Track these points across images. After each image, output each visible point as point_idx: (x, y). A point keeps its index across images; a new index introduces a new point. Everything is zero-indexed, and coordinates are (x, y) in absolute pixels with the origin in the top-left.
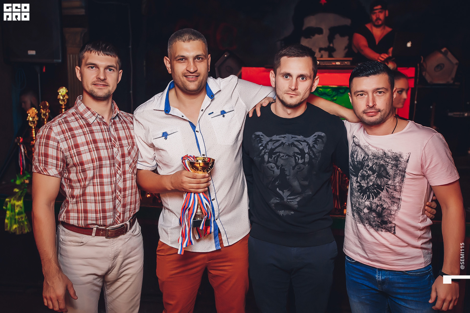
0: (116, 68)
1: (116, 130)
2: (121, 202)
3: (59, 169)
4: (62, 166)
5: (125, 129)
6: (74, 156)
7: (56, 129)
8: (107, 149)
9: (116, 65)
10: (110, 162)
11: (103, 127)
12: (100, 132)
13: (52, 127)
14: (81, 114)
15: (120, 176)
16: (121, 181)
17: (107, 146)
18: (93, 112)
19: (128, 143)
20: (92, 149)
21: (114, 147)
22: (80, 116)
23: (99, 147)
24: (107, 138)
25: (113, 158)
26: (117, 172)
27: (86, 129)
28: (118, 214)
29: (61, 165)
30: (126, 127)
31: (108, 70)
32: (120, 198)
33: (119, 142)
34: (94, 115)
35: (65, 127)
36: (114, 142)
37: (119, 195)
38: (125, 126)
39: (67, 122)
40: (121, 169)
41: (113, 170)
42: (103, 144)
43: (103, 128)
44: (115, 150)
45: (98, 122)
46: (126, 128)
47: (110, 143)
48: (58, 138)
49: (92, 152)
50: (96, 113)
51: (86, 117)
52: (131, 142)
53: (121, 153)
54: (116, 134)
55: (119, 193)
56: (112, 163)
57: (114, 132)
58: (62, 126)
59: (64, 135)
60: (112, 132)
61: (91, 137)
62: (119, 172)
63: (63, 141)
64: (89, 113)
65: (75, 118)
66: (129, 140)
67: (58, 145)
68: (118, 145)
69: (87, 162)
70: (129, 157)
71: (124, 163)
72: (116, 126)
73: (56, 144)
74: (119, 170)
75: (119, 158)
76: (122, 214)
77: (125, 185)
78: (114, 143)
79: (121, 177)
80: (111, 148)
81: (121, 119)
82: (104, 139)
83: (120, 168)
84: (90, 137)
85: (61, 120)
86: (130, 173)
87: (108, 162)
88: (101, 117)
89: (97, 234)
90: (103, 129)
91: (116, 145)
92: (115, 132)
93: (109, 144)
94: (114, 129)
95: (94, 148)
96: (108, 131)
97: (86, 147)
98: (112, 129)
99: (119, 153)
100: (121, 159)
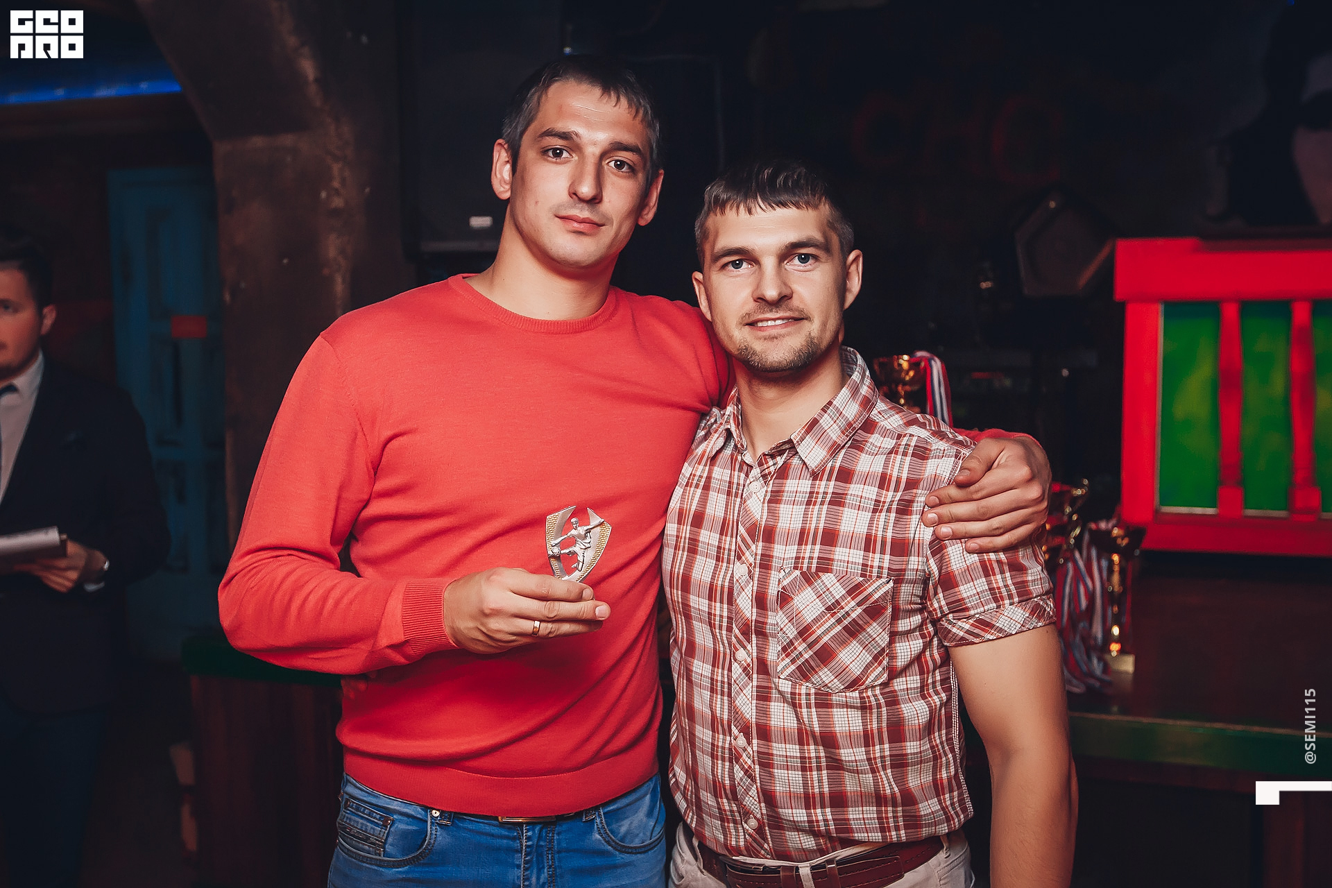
36: (743, 540)
68: (756, 554)
99: (750, 585)
100: (755, 610)
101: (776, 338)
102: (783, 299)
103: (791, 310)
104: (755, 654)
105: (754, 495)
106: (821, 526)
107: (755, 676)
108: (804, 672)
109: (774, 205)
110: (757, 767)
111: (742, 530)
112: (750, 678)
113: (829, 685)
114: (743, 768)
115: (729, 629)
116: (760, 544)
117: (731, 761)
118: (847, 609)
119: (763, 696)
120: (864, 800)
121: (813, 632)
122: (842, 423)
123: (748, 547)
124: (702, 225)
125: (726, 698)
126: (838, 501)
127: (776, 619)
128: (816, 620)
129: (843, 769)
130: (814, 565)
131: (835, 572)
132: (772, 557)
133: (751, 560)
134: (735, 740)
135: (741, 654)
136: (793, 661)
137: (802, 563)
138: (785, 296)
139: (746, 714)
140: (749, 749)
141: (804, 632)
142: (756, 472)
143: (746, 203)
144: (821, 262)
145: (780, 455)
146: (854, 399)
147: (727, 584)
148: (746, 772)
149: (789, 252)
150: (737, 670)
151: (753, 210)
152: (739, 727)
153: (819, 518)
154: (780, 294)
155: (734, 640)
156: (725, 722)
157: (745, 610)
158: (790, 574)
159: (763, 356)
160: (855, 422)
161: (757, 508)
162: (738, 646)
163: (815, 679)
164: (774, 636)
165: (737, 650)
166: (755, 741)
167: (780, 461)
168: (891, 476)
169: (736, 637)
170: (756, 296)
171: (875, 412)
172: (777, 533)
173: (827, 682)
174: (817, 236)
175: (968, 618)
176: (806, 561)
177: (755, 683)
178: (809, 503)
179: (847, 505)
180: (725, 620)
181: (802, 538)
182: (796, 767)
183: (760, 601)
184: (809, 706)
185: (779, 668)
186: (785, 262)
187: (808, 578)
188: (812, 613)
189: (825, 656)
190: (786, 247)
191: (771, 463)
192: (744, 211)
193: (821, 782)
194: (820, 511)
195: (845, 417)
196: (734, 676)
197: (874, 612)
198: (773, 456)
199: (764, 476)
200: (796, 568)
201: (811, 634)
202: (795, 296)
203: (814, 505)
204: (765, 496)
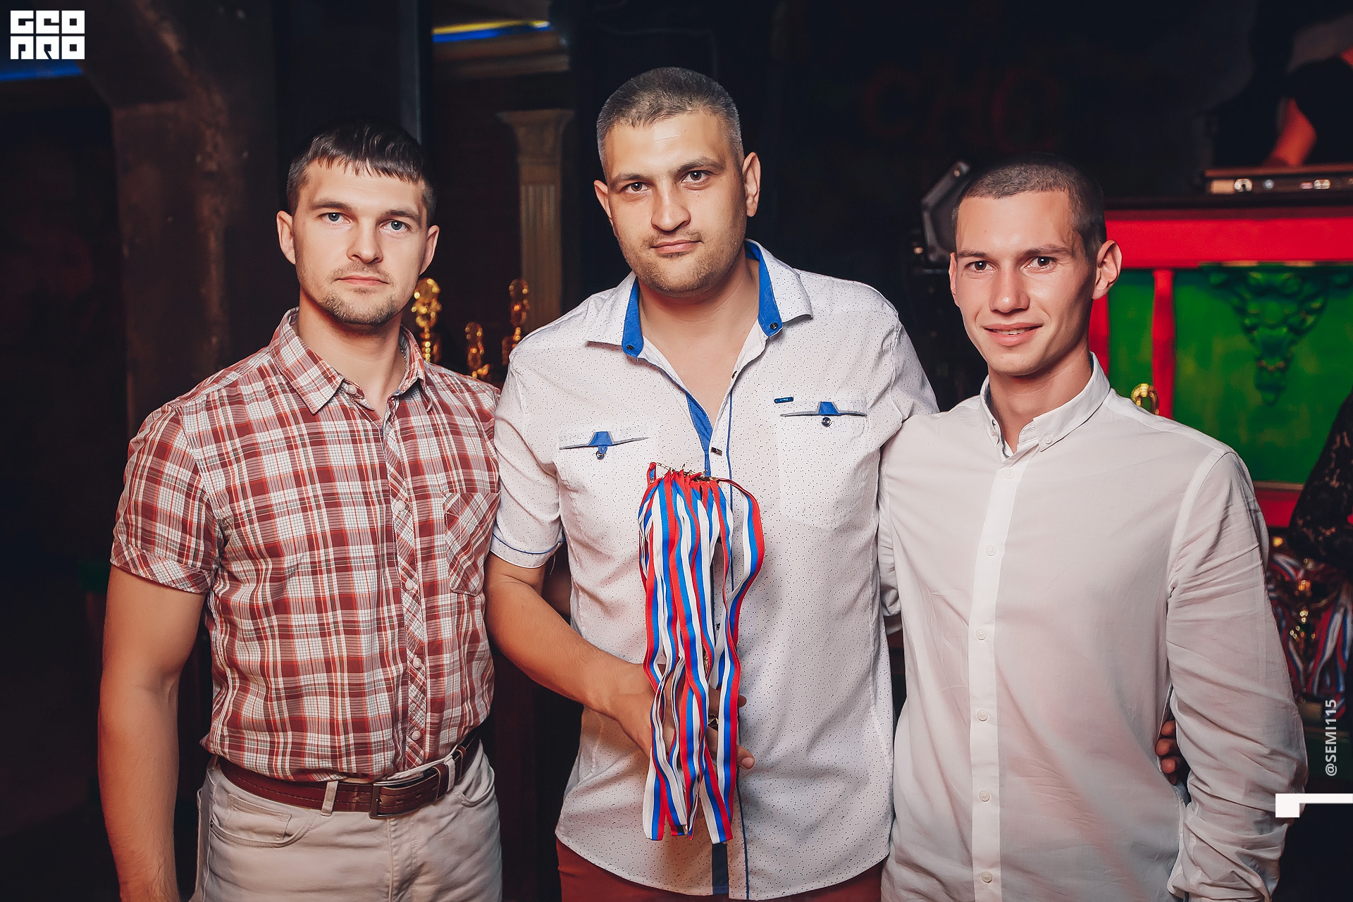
0: (418, 219)
1: (408, 435)
2: (424, 692)
3: (190, 562)
4: (201, 554)
5: (443, 434)
6: (247, 522)
7: (195, 422)
8: (367, 504)
9: (420, 212)
10: (376, 550)
11: (359, 424)
12: (346, 442)
13: (181, 415)
14: (287, 374)
15: (414, 597)
16: (419, 616)
17: (370, 493)
18: (328, 369)
19: (449, 483)
20: (312, 500)
21: (395, 496)
22: (284, 382)
23: (337, 494)
24: (373, 466)
25: (389, 534)
26: (404, 584)
27: (299, 430)
28: (416, 735)
29: (197, 550)
30: (447, 426)
31: (389, 226)
32: (423, 678)
33: (415, 478)
34: (330, 380)
35: (226, 419)
36: (395, 479)
37: (419, 669)
38: (443, 424)
39: (236, 400)
40: (416, 576)
41: (389, 578)
42: (356, 486)
43: (361, 428)
44: (397, 506)
45: (344, 408)
46: (444, 428)
47: (379, 481)
48: (197, 454)
49: (311, 510)
50: (339, 374)
51: (302, 385)
52: (459, 481)
53: (416, 520)
54: (404, 451)
55: (417, 662)
56: (383, 555)
57: (398, 442)
58: (218, 416)
59: (219, 448)
60: (392, 444)
61: (312, 459)
62: (410, 584)
63: (214, 468)
64: (315, 371)
65: (266, 388)
66: (454, 472)
67: (192, 479)
68: (408, 490)
69: (293, 547)
70: (449, 533)
71: (428, 555)
72: (407, 422)
73: (186, 475)
74: (411, 577)
75: (409, 537)
76: (428, 732)
77: (434, 631)
78: (395, 483)
79: (419, 603)
80: (382, 498)
81: (428, 399)
82: (360, 468)
83: (413, 572)
84: (311, 456)
85: (216, 393)
86: (452, 591)
87: (369, 550)
88: (352, 389)
89: (342, 804)
90: (358, 431)
91: (401, 490)
92: (402, 443)
93: (374, 486)
94: (399, 433)
95: (321, 498)
96: (376, 440)
97: (292, 494)
98: (392, 433)
99: (411, 519)
100: (418, 540)
102: (375, 261)
133: (406, 495)
138: (377, 258)
170: (351, 252)
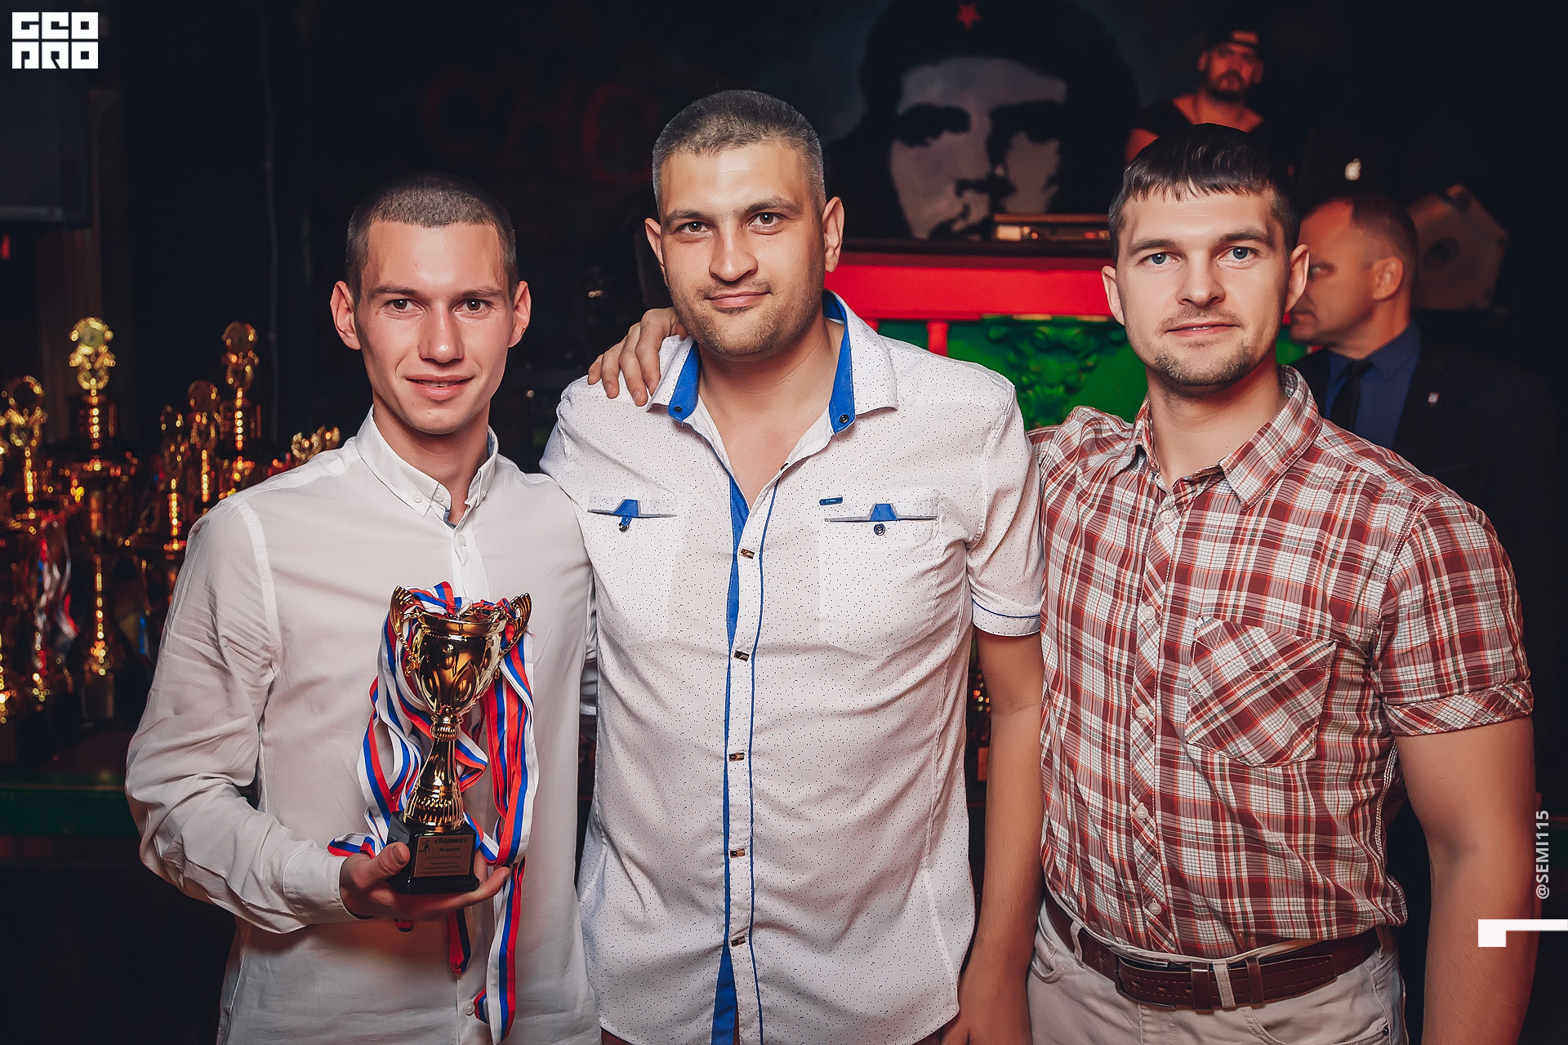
36: (1151, 577)
101: (1203, 346)
102: (1214, 301)
103: (1221, 314)
104: (1159, 712)
105: (1166, 527)
106: (1250, 568)
107: (1159, 737)
108: (1218, 739)
109: (1208, 190)
110: (1161, 842)
111: (1149, 566)
112: (1153, 739)
113: (1247, 756)
114: (1144, 843)
115: (1129, 680)
116: (1172, 584)
117: (1128, 833)
118: (1277, 671)
119: (1169, 761)
120: (1290, 889)
121: (1233, 694)
122: (1281, 448)
123: (1157, 587)
124: (1118, 212)
125: (1122, 760)
126: (1271, 542)
127: (1188, 673)
128: (1237, 680)
129: (1266, 852)
130: (1240, 616)
131: (1265, 626)
132: (1187, 600)
134: (1134, 810)
135: (1142, 711)
136: (1206, 725)
137: (1225, 612)
138: (1216, 298)
139: (1147, 781)
140: (1152, 821)
141: (1221, 693)
142: (1170, 499)
143: (1174, 187)
144: (1261, 257)
145: (1200, 482)
146: (1296, 422)
147: (1128, 627)
148: (1148, 848)
149: (1225, 245)
150: (1136, 729)
151: (1183, 195)
152: (1139, 796)
153: (1247, 560)
154: (1210, 295)
155: (1134, 694)
156: (1123, 788)
157: (1150, 660)
158: (1209, 623)
159: (1187, 366)
160: (1297, 449)
161: (1169, 540)
162: (1139, 701)
163: (1231, 747)
164: (1184, 693)
165: (1138, 706)
166: (1158, 813)
167: (1200, 490)
168: (1336, 517)
169: (1137, 691)
170: (1180, 298)
171: (1320, 438)
172: (1195, 574)
173: (1244, 752)
174: (1259, 227)
175: (1403, 705)
176: (1230, 609)
177: (1158, 746)
178: (1234, 541)
179: (1282, 548)
180: (1124, 669)
181: (1225, 581)
182: (1209, 847)
183: (1170, 651)
184: (1223, 778)
185: (1187, 732)
186: (1218, 257)
187: (1233, 630)
188: (1233, 671)
189: (1244, 722)
190: (1221, 239)
191: (1189, 490)
192: (1170, 197)
193: (1239, 866)
194: (1249, 552)
195: (1285, 443)
196: (1134, 737)
197: (1308, 677)
198: (1192, 483)
199: (1179, 505)
200: (1217, 617)
201: (1229, 696)
202: (1228, 298)
203: (1241, 543)
204: (1180, 528)
